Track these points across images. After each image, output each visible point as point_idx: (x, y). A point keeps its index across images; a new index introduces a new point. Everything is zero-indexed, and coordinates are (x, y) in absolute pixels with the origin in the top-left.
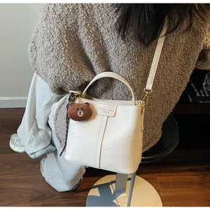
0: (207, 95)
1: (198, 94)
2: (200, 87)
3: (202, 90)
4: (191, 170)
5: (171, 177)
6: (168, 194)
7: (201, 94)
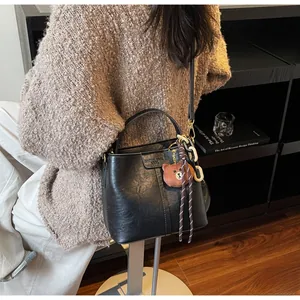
0: (222, 141)
1: (210, 142)
2: (210, 134)
3: (214, 136)
4: (217, 244)
5: (196, 259)
6: (197, 282)
7: (214, 141)
